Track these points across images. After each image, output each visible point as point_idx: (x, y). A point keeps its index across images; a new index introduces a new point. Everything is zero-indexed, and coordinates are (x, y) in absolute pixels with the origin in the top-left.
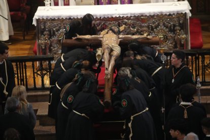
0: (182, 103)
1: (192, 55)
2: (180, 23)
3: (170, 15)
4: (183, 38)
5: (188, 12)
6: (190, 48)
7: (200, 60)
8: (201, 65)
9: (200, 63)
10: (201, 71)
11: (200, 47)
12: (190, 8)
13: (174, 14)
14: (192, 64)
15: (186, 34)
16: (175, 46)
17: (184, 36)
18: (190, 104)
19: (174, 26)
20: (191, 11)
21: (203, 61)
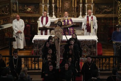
0: (92, 78)
1: (98, 58)
2: (93, 45)
3: (89, 41)
4: (94, 51)
5: (97, 40)
6: (97, 55)
7: (101, 60)
8: (101, 62)
9: (101, 61)
10: (101, 65)
11: (101, 55)
12: (98, 39)
13: (91, 41)
14: (98, 62)
15: (96, 49)
16: (91, 54)
17: (95, 50)
18: (96, 78)
19: (91, 45)
20: (98, 40)
21: (102, 61)
